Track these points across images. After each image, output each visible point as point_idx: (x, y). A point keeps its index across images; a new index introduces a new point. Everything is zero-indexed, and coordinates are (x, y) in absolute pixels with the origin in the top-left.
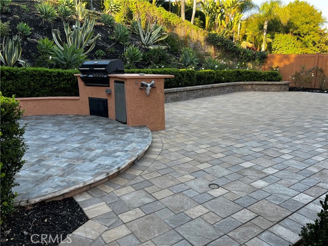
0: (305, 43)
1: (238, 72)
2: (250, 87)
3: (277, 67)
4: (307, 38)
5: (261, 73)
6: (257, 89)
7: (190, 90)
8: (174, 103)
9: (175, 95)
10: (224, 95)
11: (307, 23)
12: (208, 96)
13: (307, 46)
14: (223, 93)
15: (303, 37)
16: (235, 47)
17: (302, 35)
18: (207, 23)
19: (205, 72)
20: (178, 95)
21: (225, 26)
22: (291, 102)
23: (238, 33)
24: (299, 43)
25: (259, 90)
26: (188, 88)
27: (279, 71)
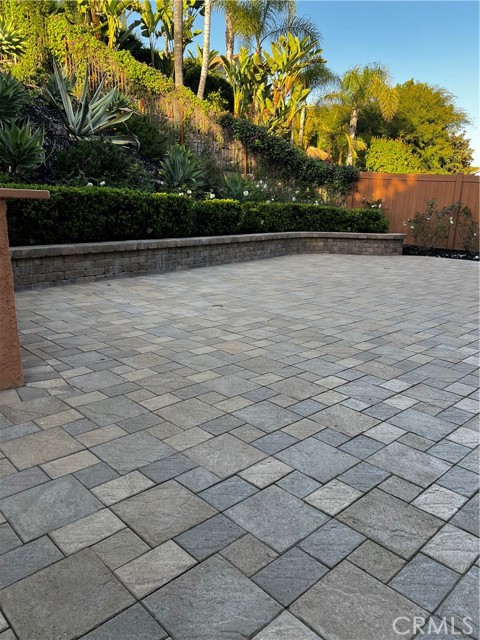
0: (426, 161)
1: (296, 208)
2: (321, 244)
3: (379, 202)
4: (430, 150)
5: (345, 213)
6: (336, 248)
7: (177, 248)
8: (131, 280)
9: (134, 259)
10: (264, 262)
11: (431, 122)
12: (223, 263)
13: (429, 168)
14: (262, 257)
15: (423, 149)
16: (290, 153)
17: (422, 145)
18: (236, 106)
19: (217, 205)
20: (142, 259)
21: (273, 111)
22: (413, 282)
23: (301, 131)
24: (415, 160)
25: (341, 251)
26: (171, 241)
27: (383, 209)
